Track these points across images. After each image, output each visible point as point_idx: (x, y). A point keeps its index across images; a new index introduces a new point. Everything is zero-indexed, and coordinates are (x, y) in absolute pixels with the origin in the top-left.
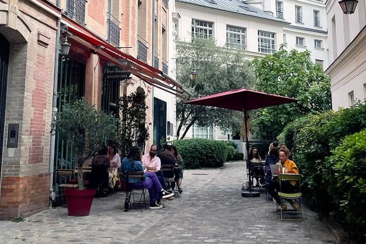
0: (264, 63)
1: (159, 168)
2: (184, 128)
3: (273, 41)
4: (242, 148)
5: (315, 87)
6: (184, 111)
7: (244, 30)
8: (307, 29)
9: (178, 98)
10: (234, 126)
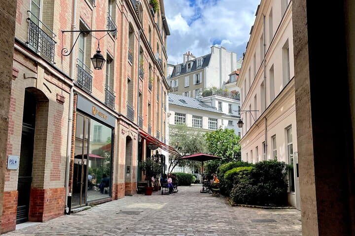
0: (211, 136)
1: (171, 182)
2: (172, 167)
3: (216, 123)
4: (200, 177)
5: (236, 147)
6: (172, 159)
7: (201, 118)
8: (234, 117)
9: (170, 154)
10: (196, 167)
